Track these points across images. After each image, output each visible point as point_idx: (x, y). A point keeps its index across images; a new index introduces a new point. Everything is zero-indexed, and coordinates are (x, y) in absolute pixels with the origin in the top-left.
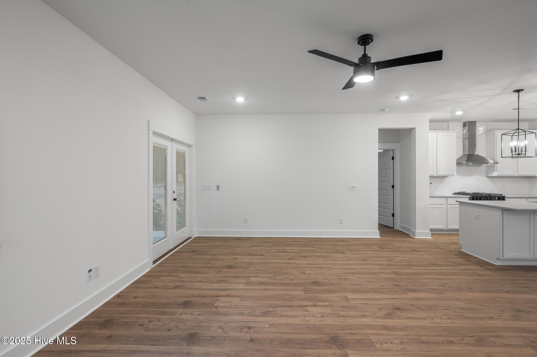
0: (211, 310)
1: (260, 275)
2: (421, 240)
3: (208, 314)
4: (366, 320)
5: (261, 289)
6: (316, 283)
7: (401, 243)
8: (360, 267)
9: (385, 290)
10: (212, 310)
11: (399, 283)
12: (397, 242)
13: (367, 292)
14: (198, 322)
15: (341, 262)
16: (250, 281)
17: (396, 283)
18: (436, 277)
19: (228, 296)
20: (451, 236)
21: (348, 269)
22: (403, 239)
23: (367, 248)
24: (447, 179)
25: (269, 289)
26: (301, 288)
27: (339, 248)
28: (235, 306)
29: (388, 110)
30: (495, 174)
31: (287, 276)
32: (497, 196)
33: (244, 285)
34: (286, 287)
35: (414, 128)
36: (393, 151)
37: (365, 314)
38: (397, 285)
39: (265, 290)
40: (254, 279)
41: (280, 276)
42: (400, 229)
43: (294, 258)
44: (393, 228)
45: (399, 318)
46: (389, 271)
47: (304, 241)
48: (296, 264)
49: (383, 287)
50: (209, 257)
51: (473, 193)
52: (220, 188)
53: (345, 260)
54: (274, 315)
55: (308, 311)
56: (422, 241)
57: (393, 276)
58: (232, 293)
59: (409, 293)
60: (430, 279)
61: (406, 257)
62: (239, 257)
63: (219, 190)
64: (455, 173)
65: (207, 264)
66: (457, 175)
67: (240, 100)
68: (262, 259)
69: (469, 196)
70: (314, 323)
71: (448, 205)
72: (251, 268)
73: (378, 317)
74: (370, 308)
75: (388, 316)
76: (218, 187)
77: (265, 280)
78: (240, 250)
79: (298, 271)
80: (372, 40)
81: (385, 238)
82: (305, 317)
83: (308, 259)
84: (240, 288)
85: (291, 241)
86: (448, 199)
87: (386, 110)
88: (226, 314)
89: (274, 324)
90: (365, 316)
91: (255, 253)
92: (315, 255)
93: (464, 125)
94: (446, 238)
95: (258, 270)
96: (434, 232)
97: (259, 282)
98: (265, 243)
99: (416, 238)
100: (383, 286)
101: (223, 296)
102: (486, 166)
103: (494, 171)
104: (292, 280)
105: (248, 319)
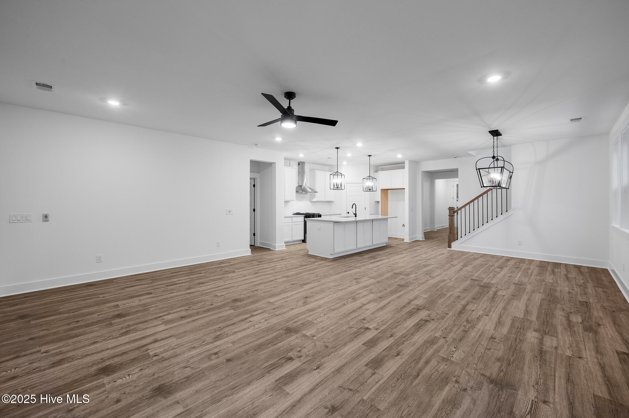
0: (152, 361)
1: (172, 312)
2: (280, 251)
3: (153, 365)
4: (296, 311)
5: (189, 322)
6: (236, 300)
7: (270, 255)
8: (258, 279)
9: (289, 289)
10: (152, 359)
11: (293, 282)
12: (265, 255)
13: (279, 294)
14: (150, 376)
15: (240, 279)
16: (166, 320)
17: (292, 283)
18: (308, 273)
19: (156, 341)
20: (295, 245)
21: (251, 283)
22: (268, 253)
23: (249, 264)
24: (289, 203)
25: (197, 319)
26: (228, 308)
27: (227, 269)
28: (177, 345)
29: (260, 145)
30: (315, 200)
31: (203, 303)
32: (317, 215)
33: (163, 325)
34: (212, 312)
35: (275, 163)
36: (254, 179)
37: (292, 307)
38: (293, 284)
39: (193, 321)
40: (169, 317)
41: (196, 305)
42: (260, 245)
43: (191, 287)
44: (254, 245)
45: (312, 302)
46: (280, 276)
47: (183, 270)
48: (200, 291)
49: (287, 288)
50: (66, 315)
51: (306, 213)
52: (50, 218)
53: (241, 277)
54: (227, 335)
55: (252, 321)
56: (282, 252)
57: (285, 279)
58: (158, 337)
59: (304, 287)
60: (307, 274)
61: (281, 265)
62: (119, 303)
63: (49, 221)
64: (295, 199)
65: (74, 323)
66: (296, 200)
67: (114, 103)
68: (153, 297)
69: (304, 216)
70: (264, 327)
71: (293, 223)
72: (152, 309)
73: (300, 306)
74: (291, 303)
75: (305, 303)
76: (46, 217)
77: (183, 313)
78: (110, 295)
79: (210, 296)
80: (295, 97)
81: (255, 254)
82: (254, 326)
83: (208, 284)
84: (163, 329)
85: (170, 272)
86: (293, 218)
87: (259, 145)
88: (176, 356)
89: (235, 341)
90: (293, 309)
91: (137, 294)
92: (211, 280)
93: (299, 164)
94: (294, 247)
95: (166, 308)
96: (288, 244)
97: (180, 317)
98: (138, 281)
99: (276, 250)
100: (285, 287)
101: (151, 343)
102: (310, 194)
103: (314, 197)
104: (212, 305)
105: (206, 349)
